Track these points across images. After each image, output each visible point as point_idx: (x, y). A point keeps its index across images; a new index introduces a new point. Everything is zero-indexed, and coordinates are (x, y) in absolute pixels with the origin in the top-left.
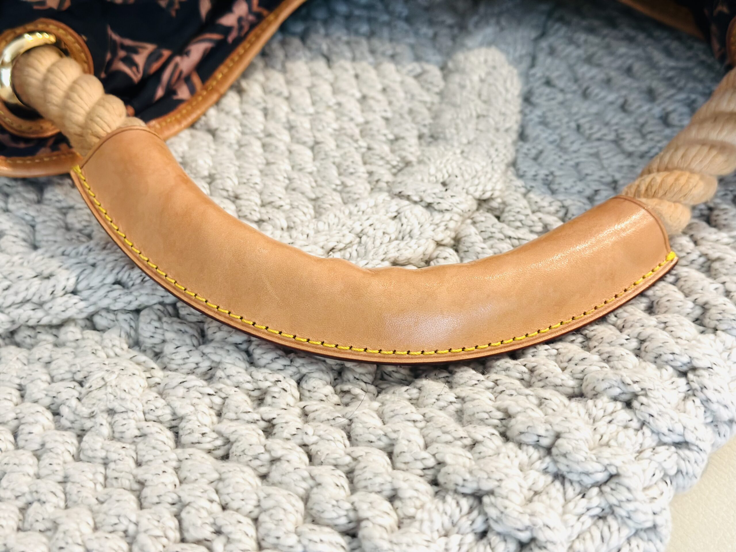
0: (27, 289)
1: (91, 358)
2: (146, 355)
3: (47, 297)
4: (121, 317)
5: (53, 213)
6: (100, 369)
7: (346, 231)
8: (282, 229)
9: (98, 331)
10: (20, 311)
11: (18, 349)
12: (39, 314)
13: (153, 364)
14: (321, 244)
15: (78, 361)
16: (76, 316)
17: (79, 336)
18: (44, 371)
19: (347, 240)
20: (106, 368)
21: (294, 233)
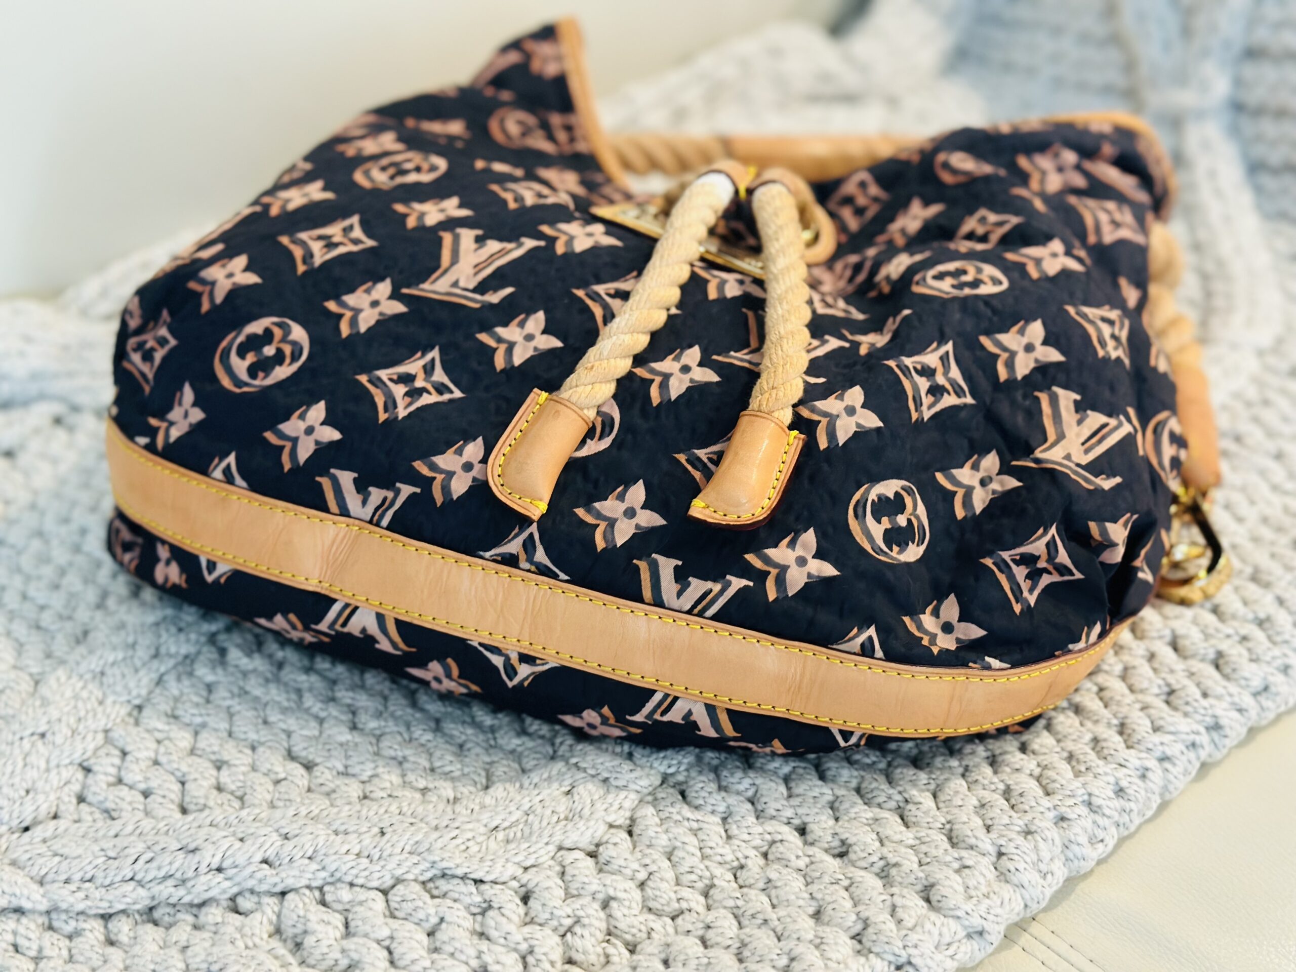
0: (170, 863)
1: (229, 948)
2: (285, 947)
3: (190, 874)
4: (266, 900)
5: (206, 768)
6: (236, 962)
7: (513, 808)
8: (448, 801)
9: (240, 914)
10: (162, 887)
11: (155, 928)
12: (181, 892)
13: (290, 959)
14: (484, 822)
15: (215, 950)
16: (218, 897)
17: (219, 920)
18: (180, 957)
19: (513, 818)
20: (243, 961)
21: (458, 808)
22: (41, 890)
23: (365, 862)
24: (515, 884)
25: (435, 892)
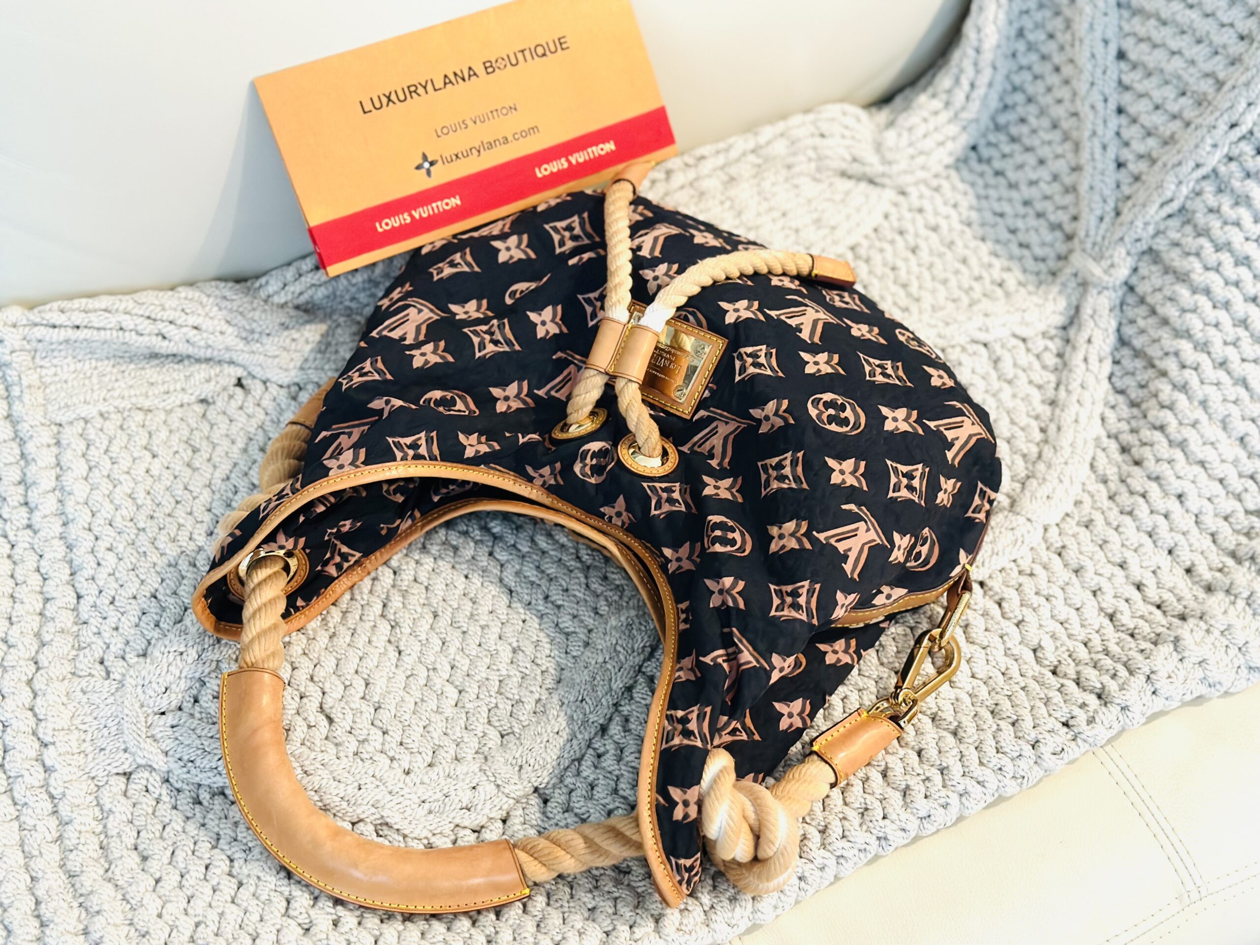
22: (165, 759)
23: (345, 804)
24: (426, 842)
25: (381, 833)
